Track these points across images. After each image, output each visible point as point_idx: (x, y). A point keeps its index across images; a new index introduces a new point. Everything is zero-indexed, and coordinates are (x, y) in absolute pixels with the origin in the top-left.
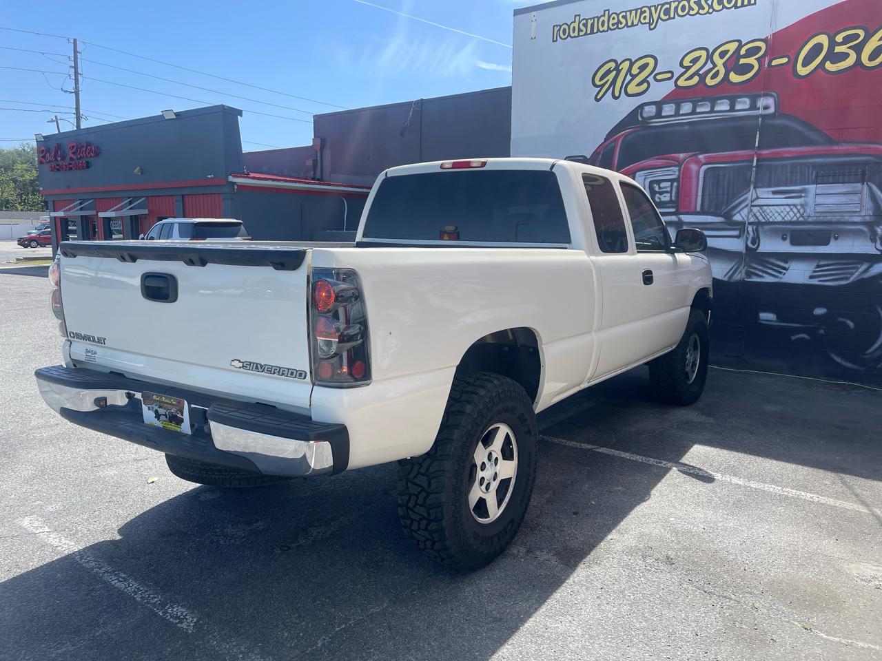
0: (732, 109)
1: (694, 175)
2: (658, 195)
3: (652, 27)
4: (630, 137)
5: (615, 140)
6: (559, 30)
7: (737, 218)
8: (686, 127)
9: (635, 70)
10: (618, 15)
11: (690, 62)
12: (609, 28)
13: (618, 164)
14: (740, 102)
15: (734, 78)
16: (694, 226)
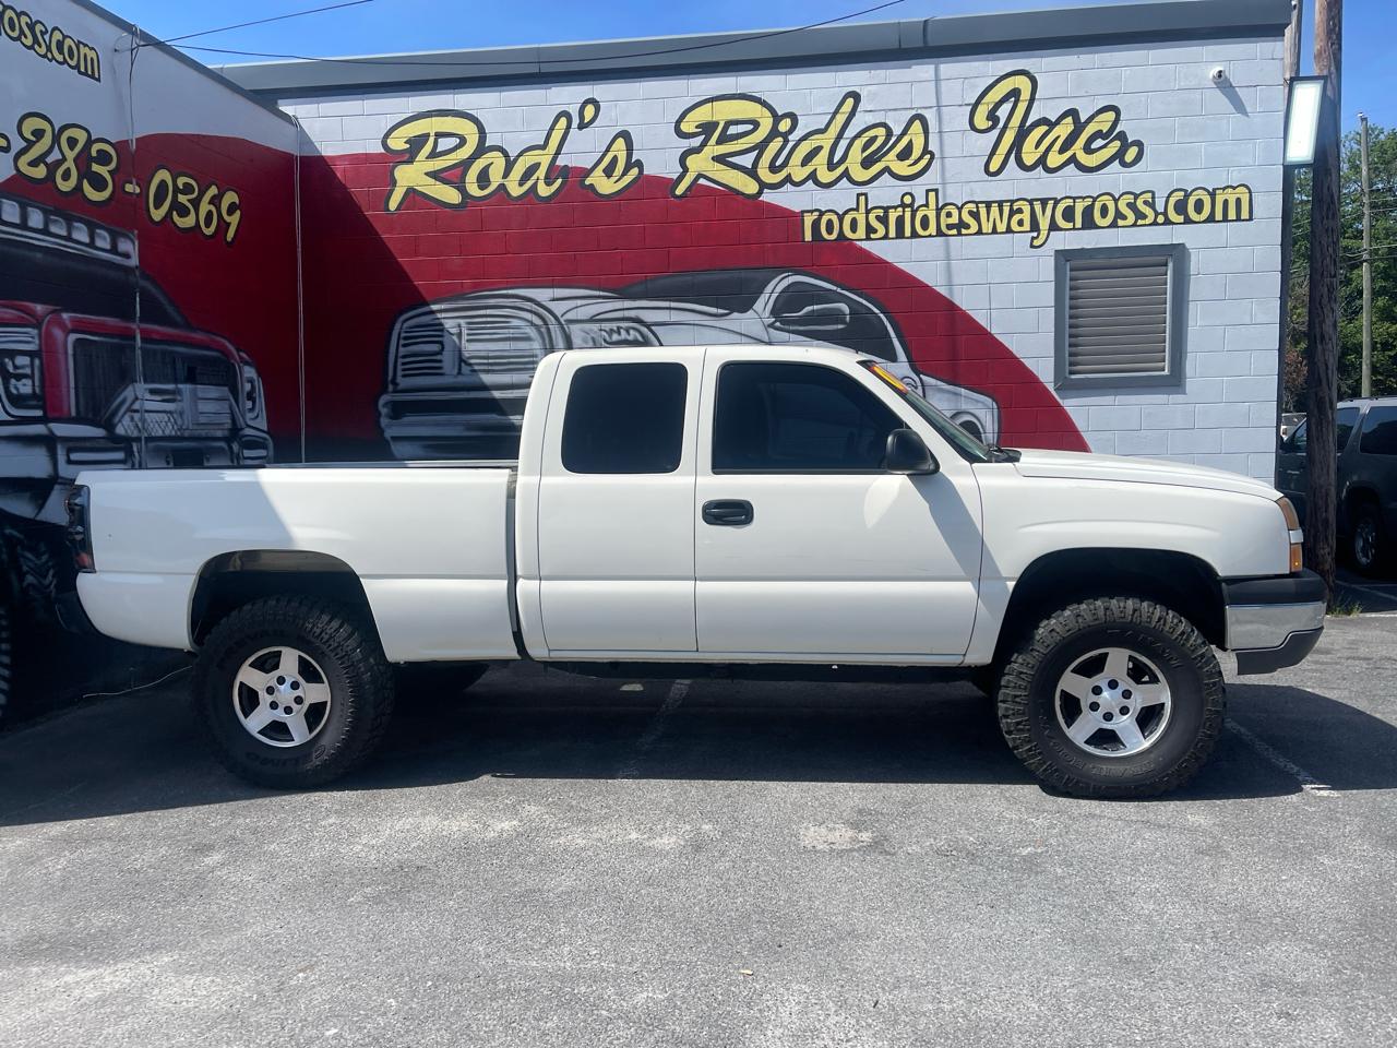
0: (92, 244)
1: (61, 350)
2: (13, 381)
7: (120, 430)
14: (99, 235)
15: (89, 191)
16: (71, 444)
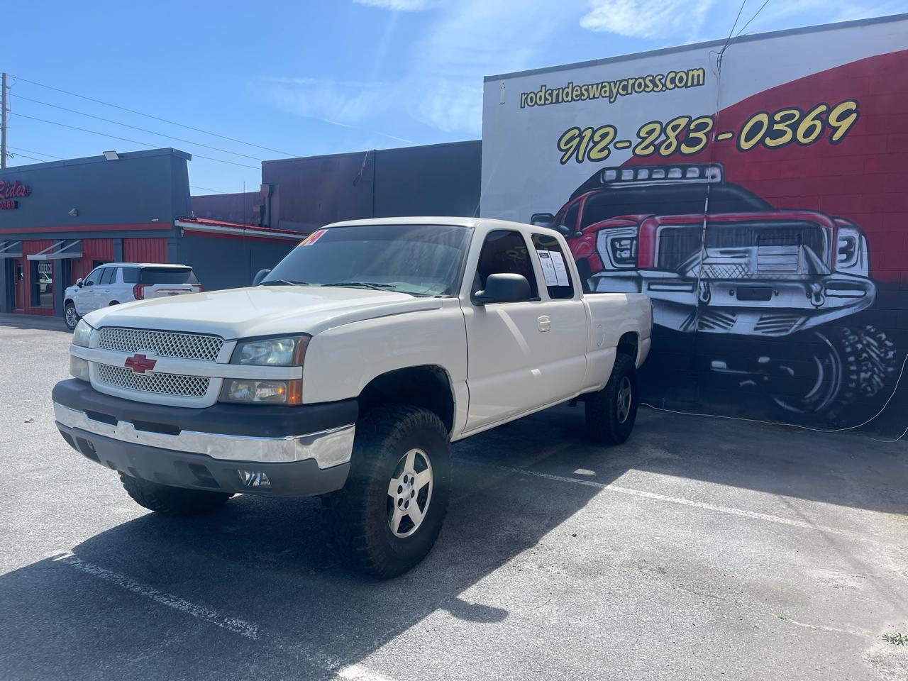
0: (684, 177)
1: (651, 234)
2: (619, 252)
3: (612, 100)
4: (592, 198)
5: (579, 200)
6: (527, 98)
7: (690, 274)
8: (644, 191)
9: (597, 138)
10: (581, 88)
11: (646, 134)
12: (573, 99)
13: (582, 222)
14: (690, 171)
15: (685, 149)
16: (652, 281)
